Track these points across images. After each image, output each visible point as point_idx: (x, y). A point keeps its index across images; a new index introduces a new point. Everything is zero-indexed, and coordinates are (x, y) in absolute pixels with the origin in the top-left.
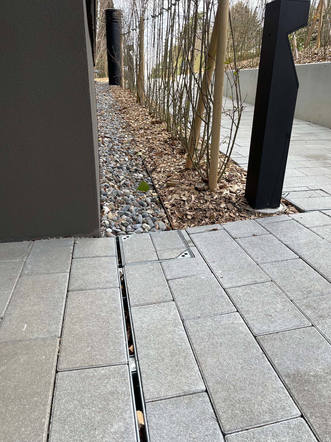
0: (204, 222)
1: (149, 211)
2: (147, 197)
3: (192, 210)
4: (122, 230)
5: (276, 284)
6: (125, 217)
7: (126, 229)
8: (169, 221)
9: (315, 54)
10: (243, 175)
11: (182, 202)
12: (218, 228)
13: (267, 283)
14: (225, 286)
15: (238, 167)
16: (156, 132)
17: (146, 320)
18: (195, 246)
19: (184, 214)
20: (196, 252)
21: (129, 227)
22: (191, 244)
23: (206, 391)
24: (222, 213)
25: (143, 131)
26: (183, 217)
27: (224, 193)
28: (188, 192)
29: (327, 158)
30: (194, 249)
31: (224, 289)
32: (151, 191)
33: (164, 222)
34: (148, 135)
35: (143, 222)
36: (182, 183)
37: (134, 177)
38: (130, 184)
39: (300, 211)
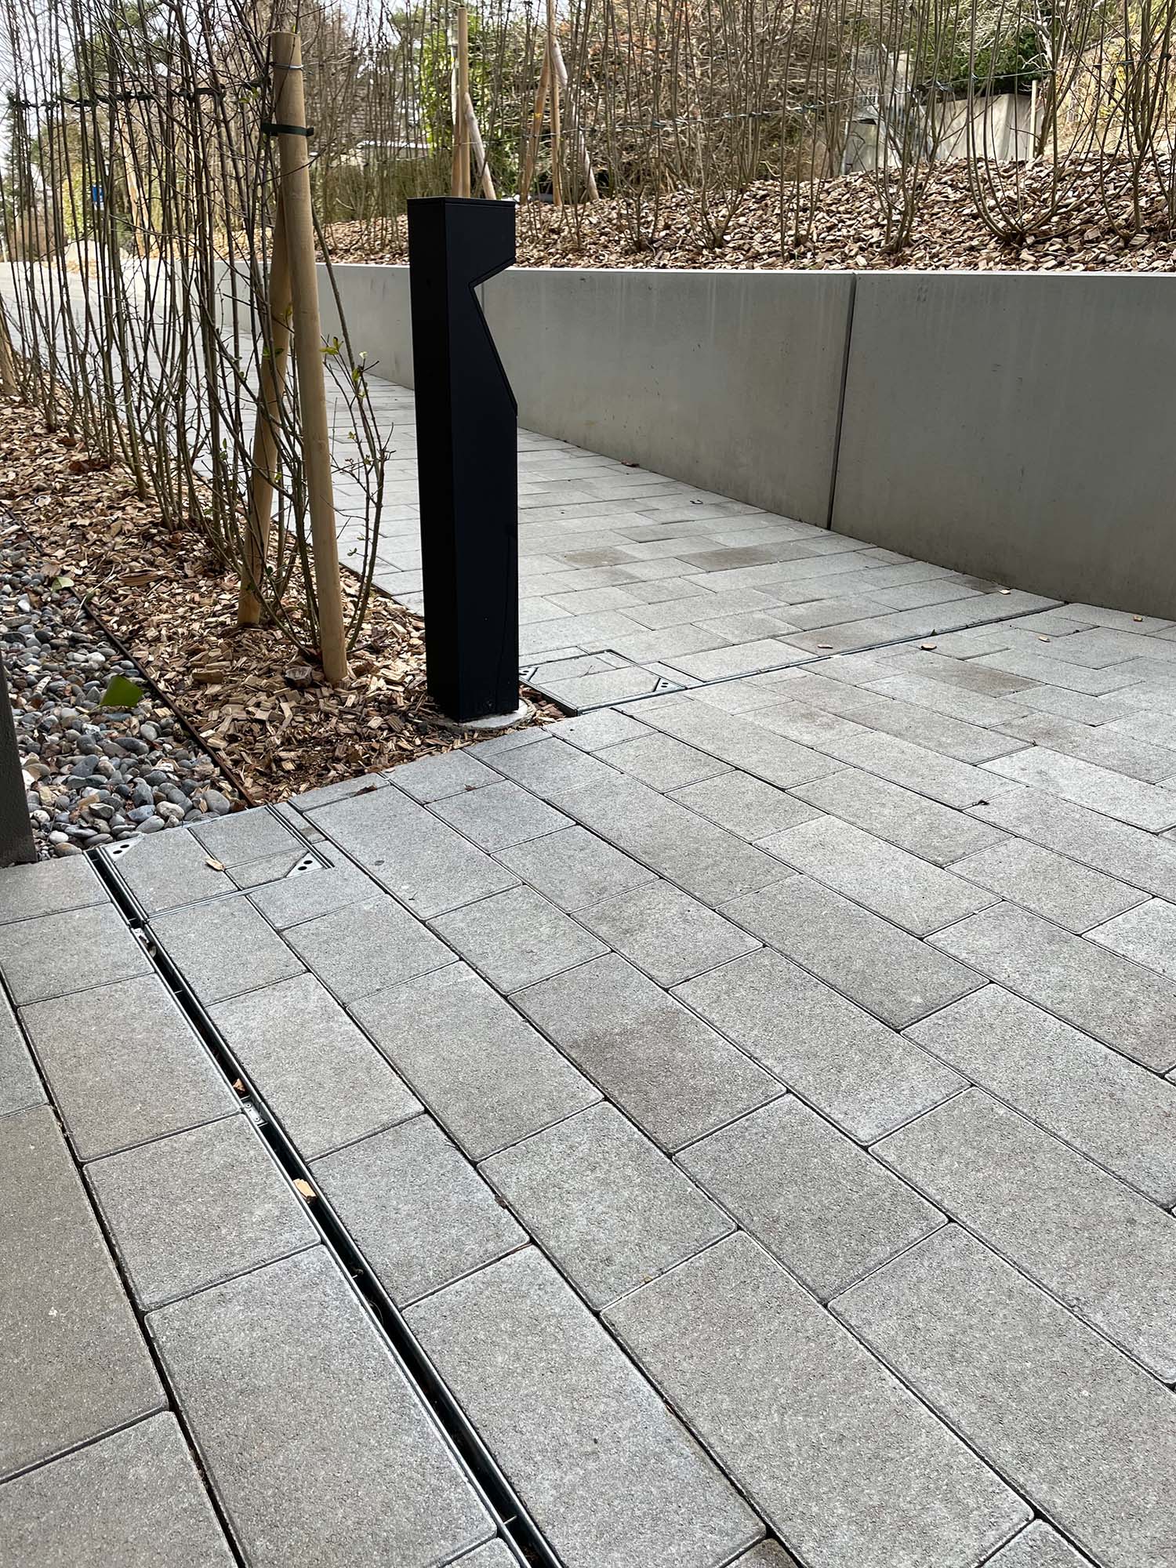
0: (333, 773)
1: (162, 766)
2: (141, 723)
3: (290, 744)
4: (98, 831)
5: (534, 888)
6: (93, 792)
7: (110, 827)
8: (232, 784)
9: (553, 231)
10: (410, 629)
11: (256, 727)
12: (378, 785)
13: (515, 890)
14: (425, 914)
15: (390, 604)
16: (98, 501)
17: (253, 1024)
18: (327, 839)
19: (270, 761)
20: (334, 855)
21: (119, 818)
22: (314, 836)
23: (426, 1111)
24: (378, 741)
25: (48, 500)
26: (269, 767)
27: (373, 687)
28: (268, 697)
29: (617, 559)
30: (325, 848)
31: (423, 922)
32: (147, 703)
33: (220, 789)
34: (72, 513)
35: (157, 800)
36: (242, 670)
37: (74, 663)
38: (69, 688)
39: (569, 713)
